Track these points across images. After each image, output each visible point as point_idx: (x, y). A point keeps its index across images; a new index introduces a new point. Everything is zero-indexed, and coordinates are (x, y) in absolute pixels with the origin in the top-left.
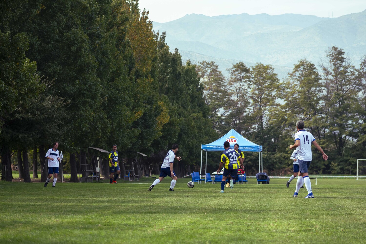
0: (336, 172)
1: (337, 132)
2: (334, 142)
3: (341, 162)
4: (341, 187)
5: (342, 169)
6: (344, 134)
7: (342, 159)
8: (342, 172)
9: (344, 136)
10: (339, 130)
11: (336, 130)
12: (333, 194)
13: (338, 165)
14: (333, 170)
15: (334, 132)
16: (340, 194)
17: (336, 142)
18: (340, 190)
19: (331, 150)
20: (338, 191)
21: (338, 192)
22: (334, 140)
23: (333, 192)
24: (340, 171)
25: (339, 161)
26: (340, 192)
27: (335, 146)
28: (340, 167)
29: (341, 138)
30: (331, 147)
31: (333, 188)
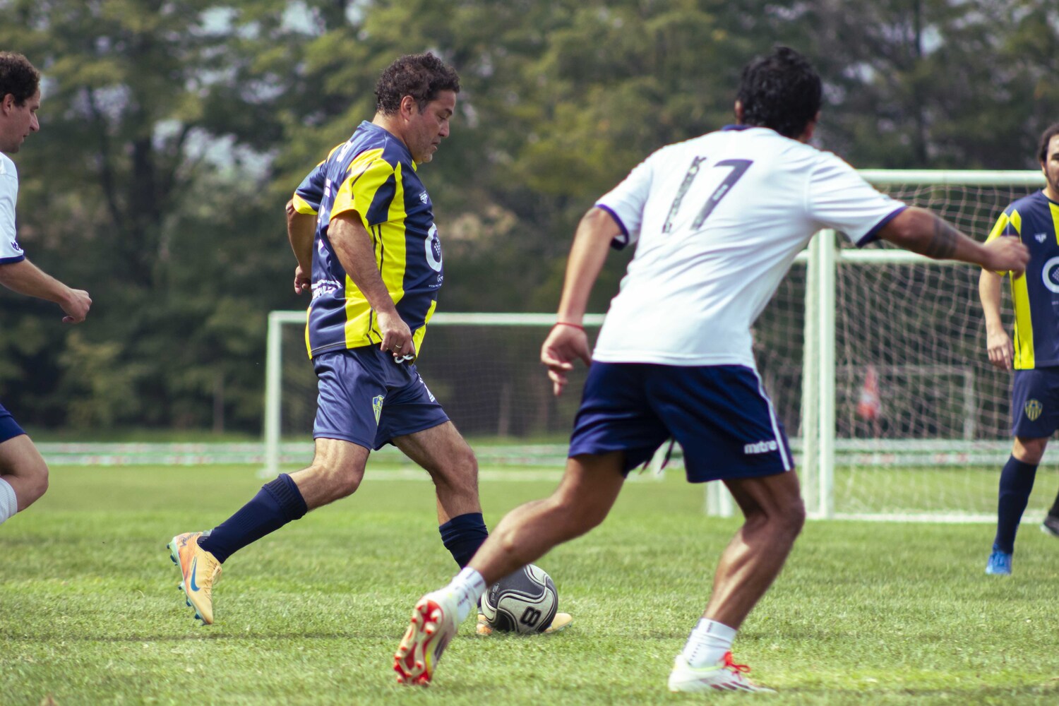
0: (103, 410)
1: (112, 100)
2: (90, 178)
3: (146, 331)
4: (143, 528)
5: (151, 389)
6: (165, 116)
7: (155, 312)
8: (154, 413)
9: (165, 129)
10: (127, 81)
11: (105, 82)
12: (71, 582)
13: (124, 358)
14: (84, 392)
15: (91, 100)
16: (133, 581)
17: (107, 179)
18: (132, 554)
19: (65, 238)
20: (116, 561)
21: (114, 569)
22: (93, 163)
23: (77, 568)
24: (133, 404)
25: (133, 324)
26: (129, 570)
27: (102, 213)
28: (135, 370)
29: (144, 146)
30: (67, 215)
31: (74, 540)
